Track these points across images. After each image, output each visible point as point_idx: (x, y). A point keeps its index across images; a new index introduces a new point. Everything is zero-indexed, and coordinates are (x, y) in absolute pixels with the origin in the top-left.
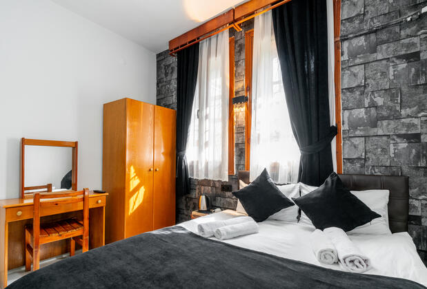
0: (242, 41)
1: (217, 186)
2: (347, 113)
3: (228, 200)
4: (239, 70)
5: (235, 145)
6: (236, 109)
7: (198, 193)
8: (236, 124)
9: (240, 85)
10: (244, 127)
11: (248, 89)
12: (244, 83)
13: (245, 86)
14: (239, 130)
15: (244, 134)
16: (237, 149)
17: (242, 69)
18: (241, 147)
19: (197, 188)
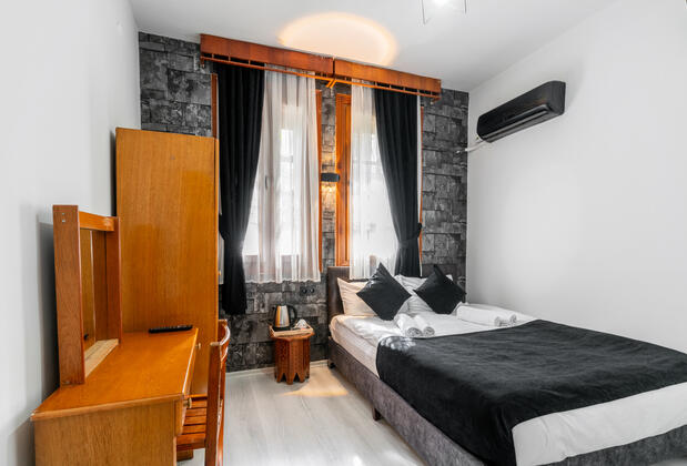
0: (330, 102)
1: (293, 288)
2: (424, 213)
3: (310, 306)
4: (326, 138)
5: (322, 234)
6: (323, 187)
7: (259, 306)
8: (323, 208)
9: (327, 158)
10: (333, 213)
11: (339, 167)
12: (331, 157)
13: (335, 161)
14: (325, 215)
15: (334, 221)
16: (324, 239)
17: (331, 137)
18: (329, 236)
19: (255, 297)
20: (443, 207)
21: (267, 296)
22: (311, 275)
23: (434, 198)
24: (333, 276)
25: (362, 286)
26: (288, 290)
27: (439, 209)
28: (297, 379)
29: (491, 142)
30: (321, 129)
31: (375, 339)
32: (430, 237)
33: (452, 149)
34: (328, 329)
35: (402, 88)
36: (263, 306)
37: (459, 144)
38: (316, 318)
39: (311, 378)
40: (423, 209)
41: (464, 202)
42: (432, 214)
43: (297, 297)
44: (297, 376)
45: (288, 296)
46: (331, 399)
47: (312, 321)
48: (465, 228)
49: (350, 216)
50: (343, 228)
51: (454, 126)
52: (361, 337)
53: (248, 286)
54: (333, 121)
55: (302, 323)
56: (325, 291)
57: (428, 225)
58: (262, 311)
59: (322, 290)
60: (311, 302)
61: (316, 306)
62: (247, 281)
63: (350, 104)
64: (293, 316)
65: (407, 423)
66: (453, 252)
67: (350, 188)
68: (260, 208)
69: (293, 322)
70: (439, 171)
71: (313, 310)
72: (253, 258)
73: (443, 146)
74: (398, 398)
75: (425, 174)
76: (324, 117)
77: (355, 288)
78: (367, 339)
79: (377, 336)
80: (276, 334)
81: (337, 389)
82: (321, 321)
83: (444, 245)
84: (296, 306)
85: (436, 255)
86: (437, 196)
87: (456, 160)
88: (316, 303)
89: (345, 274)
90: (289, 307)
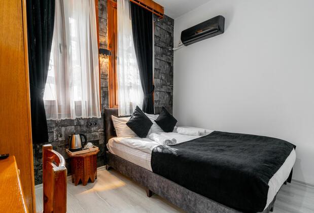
0: (103, 3)
1: (82, 123)
2: (155, 80)
4: (102, 26)
5: (101, 88)
6: (100, 58)
7: (57, 136)
8: (101, 71)
9: (102, 40)
10: (107, 75)
11: (110, 46)
12: (105, 39)
13: (108, 42)
14: (103, 76)
15: (108, 80)
16: (101, 91)
17: (105, 26)
18: (105, 89)
19: (54, 130)
20: (163, 78)
21: (63, 129)
22: (94, 113)
23: (159, 73)
24: (108, 115)
25: (128, 119)
26: (79, 124)
27: (161, 79)
28: (90, 181)
29: (186, 45)
30: (99, 20)
31: (149, 149)
32: (158, 93)
33: (167, 47)
34: (106, 147)
35: (145, 6)
36: (61, 136)
37: (170, 46)
38: (98, 141)
39: (98, 178)
40: (155, 78)
41: (172, 76)
42: (158, 80)
43: (85, 129)
44: (90, 179)
45: (79, 128)
46: (117, 190)
47: (96, 143)
48: (172, 89)
49: (117, 78)
50: (114, 86)
51: (168, 36)
52: (136, 149)
53: (48, 123)
54: (105, 16)
55: (90, 145)
56: (103, 124)
57: (157, 87)
58: (60, 139)
59: (101, 123)
60: (95, 131)
61: (97, 134)
62: (47, 119)
63: (116, 8)
64: (84, 141)
65: (179, 196)
66: (167, 102)
67: (117, 61)
68: (56, 67)
69: (84, 144)
70: (162, 58)
71: (95, 136)
72: (52, 102)
73: (163, 45)
74: (170, 182)
75: (156, 59)
76: (100, 12)
77: (124, 121)
78: (142, 149)
79: (149, 147)
80: (73, 154)
81: (118, 183)
82: (101, 142)
83: (164, 97)
84: (85, 134)
85: (161, 103)
86: (161, 71)
87: (169, 54)
88: (97, 132)
89: (116, 113)
90: (81, 135)
